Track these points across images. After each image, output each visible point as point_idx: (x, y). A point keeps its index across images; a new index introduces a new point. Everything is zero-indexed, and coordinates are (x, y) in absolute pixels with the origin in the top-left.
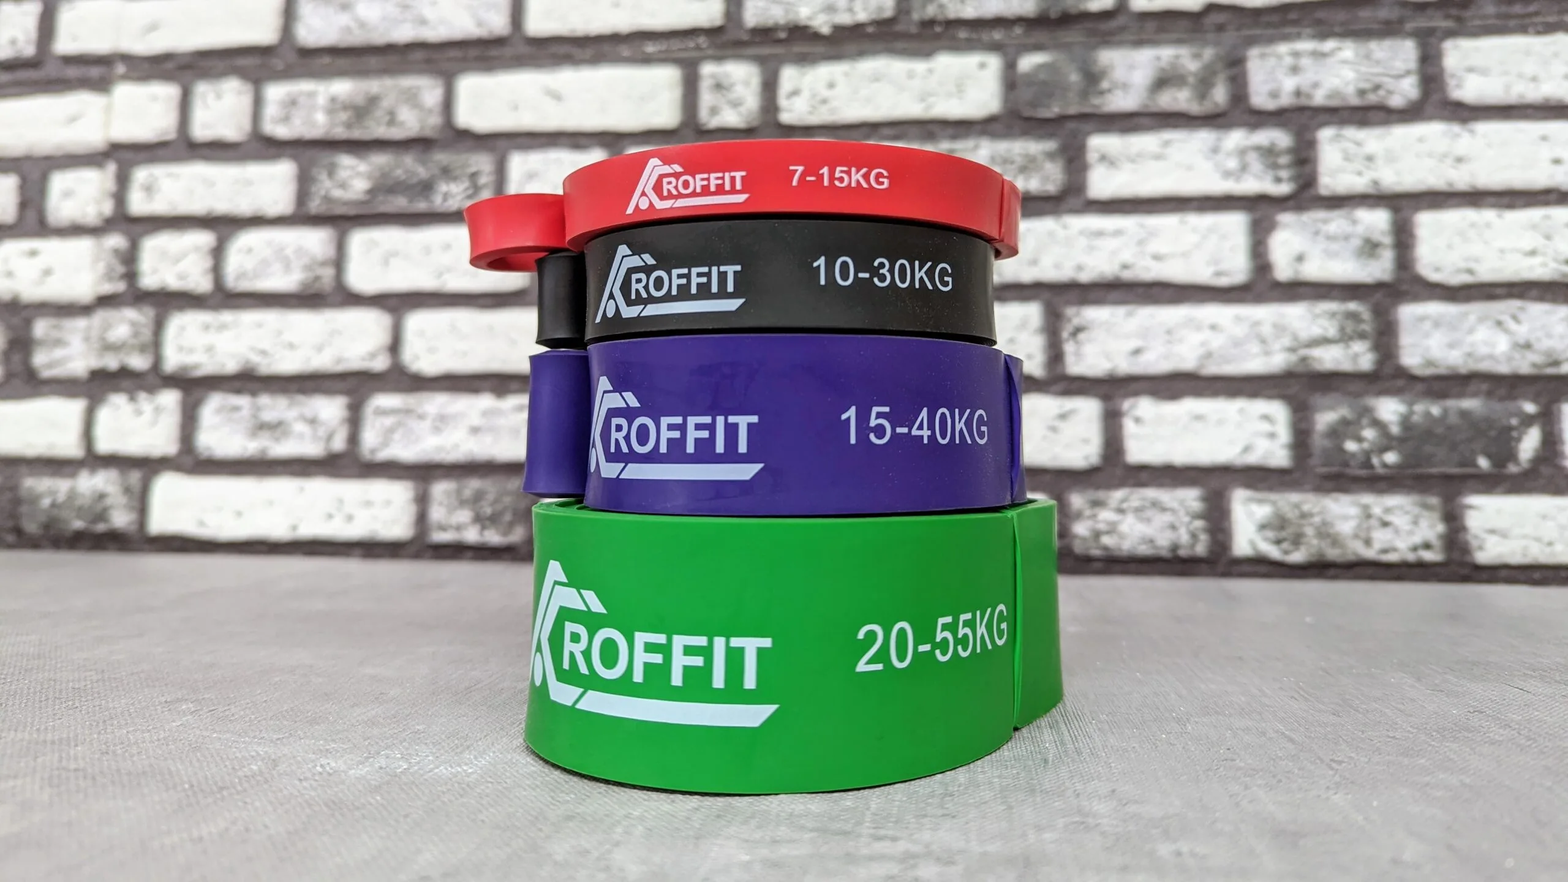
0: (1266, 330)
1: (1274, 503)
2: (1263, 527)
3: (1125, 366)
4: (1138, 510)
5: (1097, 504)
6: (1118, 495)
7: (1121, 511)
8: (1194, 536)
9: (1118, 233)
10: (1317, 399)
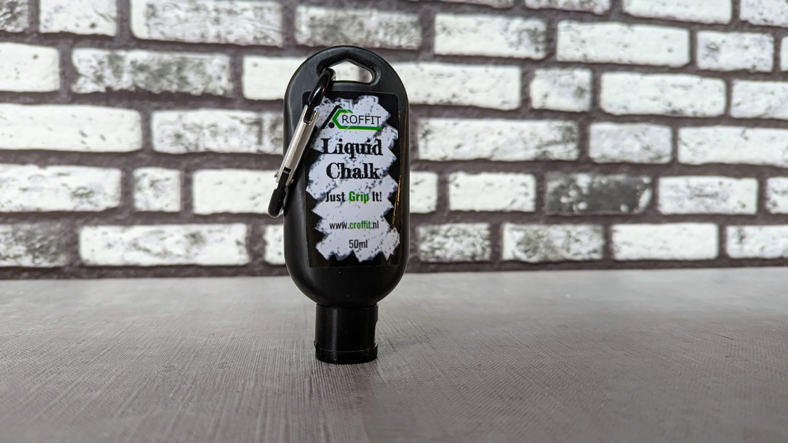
0: (527, 135)
1: (525, 231)
2: (519, 244)
3: (451, 155)
4: (456, 236)
5: (433, 233)
6: (445, 227)
7: (446, 236)
8: (484, 249)
9: (451, 75)
10: (550, 175)
